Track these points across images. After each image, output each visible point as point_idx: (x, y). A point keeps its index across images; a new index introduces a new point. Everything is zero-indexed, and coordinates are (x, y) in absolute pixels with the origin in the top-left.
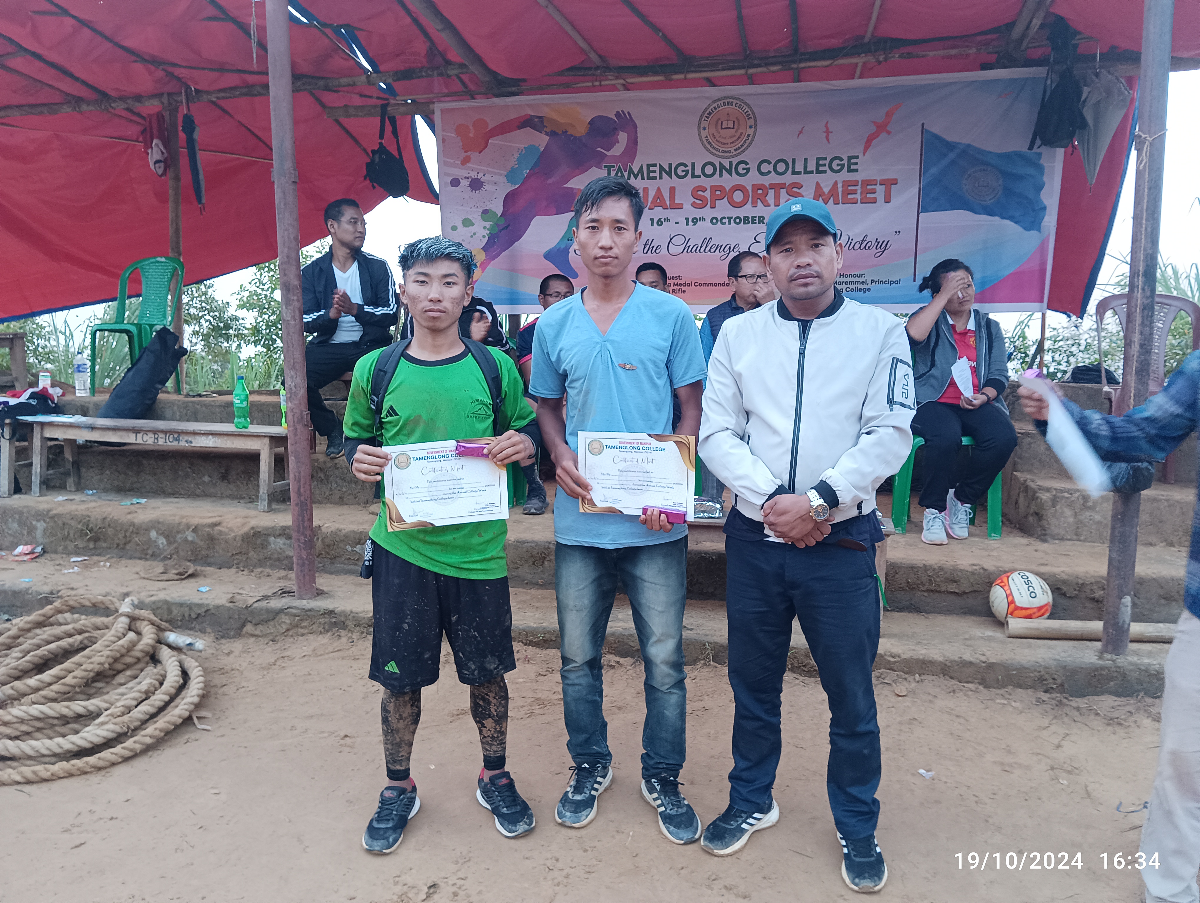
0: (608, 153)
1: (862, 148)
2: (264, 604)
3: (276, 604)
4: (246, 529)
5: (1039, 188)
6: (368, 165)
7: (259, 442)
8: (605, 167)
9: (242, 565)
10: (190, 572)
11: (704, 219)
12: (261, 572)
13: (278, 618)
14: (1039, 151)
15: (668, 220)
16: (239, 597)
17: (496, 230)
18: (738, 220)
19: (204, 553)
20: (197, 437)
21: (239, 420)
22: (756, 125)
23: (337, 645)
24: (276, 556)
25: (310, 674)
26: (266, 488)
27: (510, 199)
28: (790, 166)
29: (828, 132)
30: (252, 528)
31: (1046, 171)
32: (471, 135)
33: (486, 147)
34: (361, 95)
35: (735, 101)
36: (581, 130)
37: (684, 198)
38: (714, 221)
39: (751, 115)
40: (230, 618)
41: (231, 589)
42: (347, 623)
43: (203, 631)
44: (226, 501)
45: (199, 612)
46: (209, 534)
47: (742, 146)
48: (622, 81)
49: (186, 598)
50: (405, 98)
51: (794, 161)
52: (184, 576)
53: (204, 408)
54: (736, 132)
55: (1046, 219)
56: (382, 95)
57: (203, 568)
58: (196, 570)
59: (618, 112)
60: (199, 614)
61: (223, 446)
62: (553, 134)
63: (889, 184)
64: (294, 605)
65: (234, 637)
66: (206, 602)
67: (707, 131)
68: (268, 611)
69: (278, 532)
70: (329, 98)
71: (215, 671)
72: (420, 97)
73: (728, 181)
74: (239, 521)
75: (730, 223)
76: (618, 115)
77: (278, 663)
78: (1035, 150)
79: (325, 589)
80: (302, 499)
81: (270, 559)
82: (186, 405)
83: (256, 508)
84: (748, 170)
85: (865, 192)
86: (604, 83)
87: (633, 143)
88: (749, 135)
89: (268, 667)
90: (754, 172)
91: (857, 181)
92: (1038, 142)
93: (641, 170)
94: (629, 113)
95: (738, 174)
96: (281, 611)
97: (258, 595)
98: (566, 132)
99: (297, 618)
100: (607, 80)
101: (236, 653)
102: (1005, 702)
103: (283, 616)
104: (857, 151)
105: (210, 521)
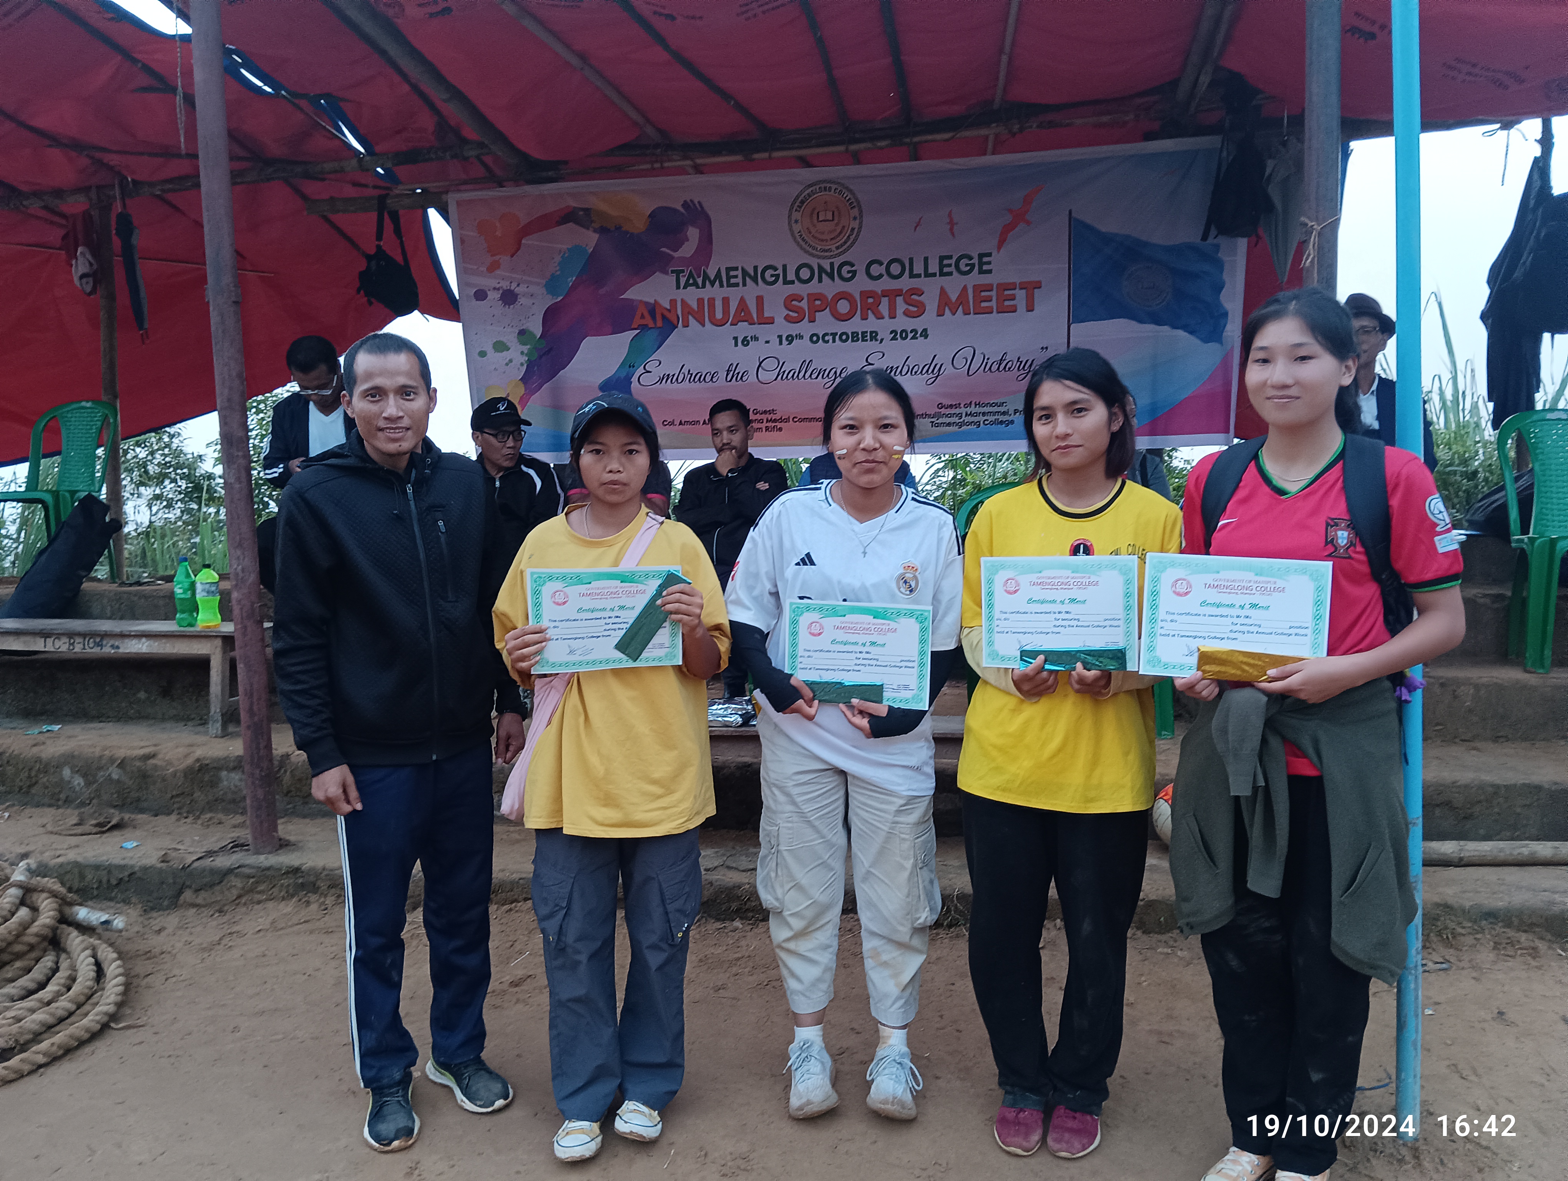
0: (676, 255)
1: (995, 242)
2: (207, 862)
3: (223, 862)
4: (189, 761)
5: (1219, 288)
6: (362, 275)
7: (209, 645)
8: (673, 272)
9: (185, 809)
10: (114, 822)
11: (801, 337)
12: (210, 819)
13: (226, 881)
14: (1215, 241)
15: (756, 339)
16: (174, 854)
17: (535, 356)
18: (844, 337)
19: (134, 795)
20: (126, 641)
21: (182, 616)
22: (861, 217)
23: (304, 914)
24: (230, 796)
25: (264, 956)
26: (219, 706)
27: (550, 316)
28: (907, 268)
29: (952, 223)
30: (198, 760)
31: (1227, 267)
32: (498, 233)
33: (518, 249)
34: (356, 184)
35: (834, 187)
36: (639, 225)
37: (775, 309)
38: (814, 338)
39: (855, 203)
40: (163, 883)
41: (167, 843)
42: (319, 883)
43: (126, 902)
44: (168, 725)
45: (121, 876)
46: (139, 770)
47: (845, 242)
48: (688, 162)
49: (105, 858)
50: (412, 187)
51: (911, 260)
52: (105, 828)
53: (143, 600)
54: (837, 225)
55: (1229, 327)
56: (382, 184)
57: (133, 816)
58: (122, 819)
59: (685, 201)
60: (121, 879)
61: (161, 651)
62: (603, 231)
63: (1031, 287)
64: (247, 862)
65: (168, 908)
66: (132, 862)
67: (799, 224)
68: (213, 871)
69: (232, 764)
70: (311, 188)
71: (138, 956)
72: (432, 186)
73: (829, 288)
74: (181, 750)
75: (834, 341)
76: (685, 205)
77: (223, 942)
78: (1210, 240)
79: (292, 838)
80: (256, 719)
81: (223, 800)
82: (118, 597)
83: (206, 733)
84: (854, 273)
85: (1001, 299)
86: (666, 165)
87: (707, 240)
88: (853, 229)
89: (210, 948)
90: (861, 276)
91: (992, 285)
92: (1213, 232)
93: (718, 275)
94: (699, 202)
95: (841, 278)
96: (230, 871)
97: (200, 851)
98: (620, 227)
99: (252, 880)
100: (669, 161)
101: (170, 930)
102: (1169, 951)
103: (233, 878)
104: (989, 245)
105: (142, 752)
